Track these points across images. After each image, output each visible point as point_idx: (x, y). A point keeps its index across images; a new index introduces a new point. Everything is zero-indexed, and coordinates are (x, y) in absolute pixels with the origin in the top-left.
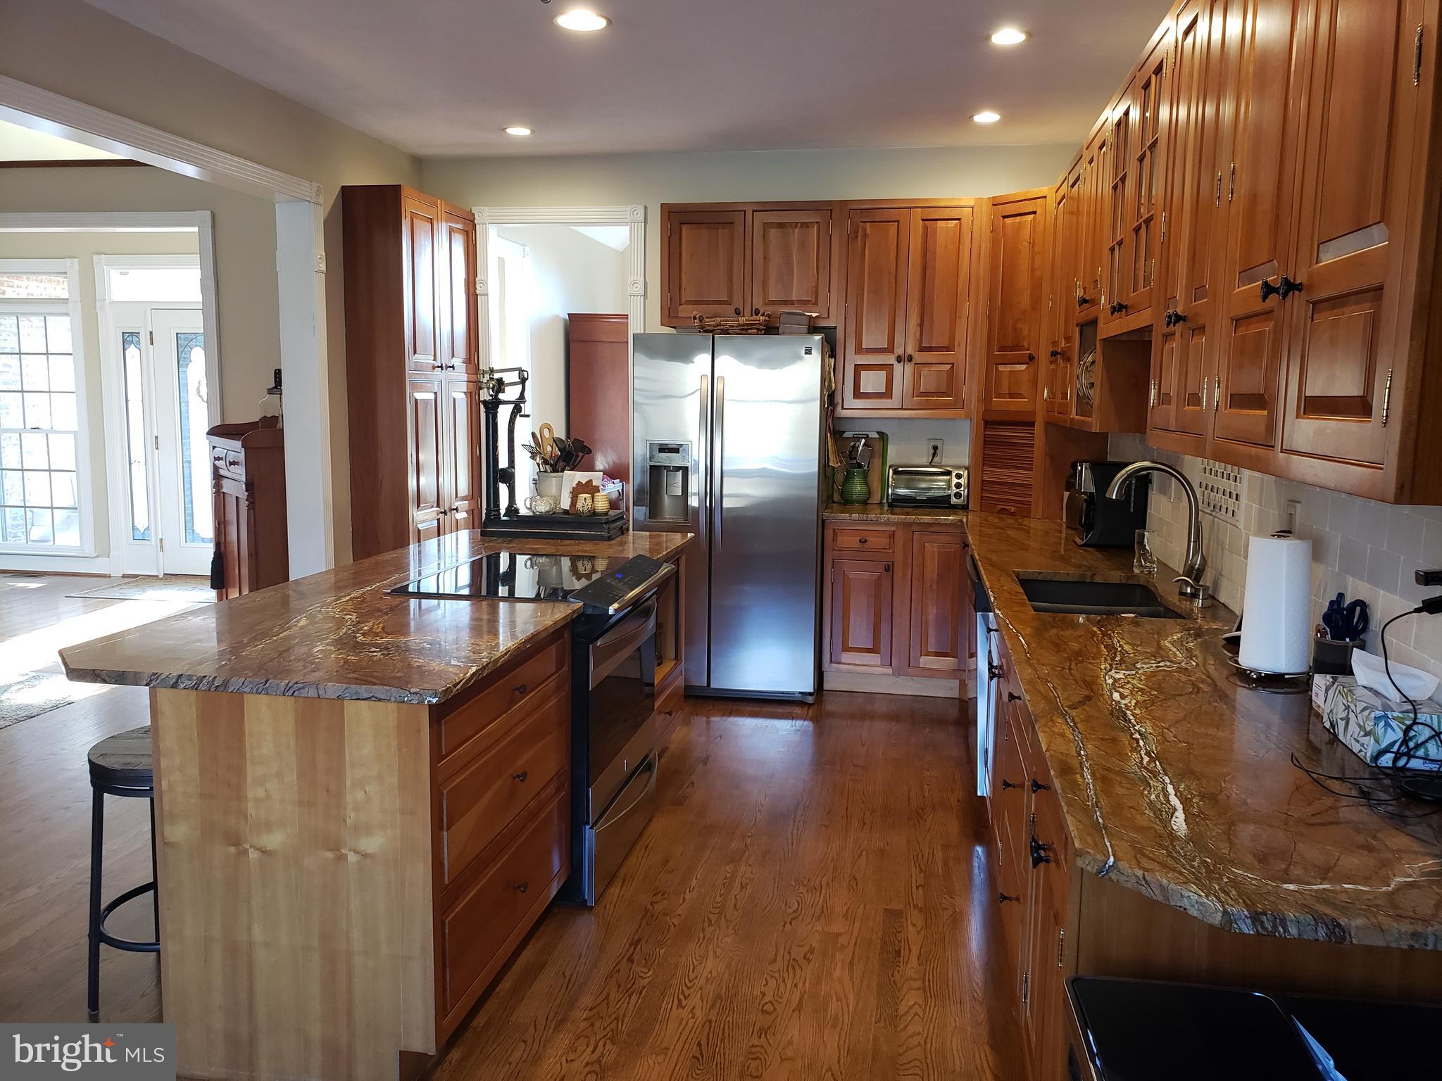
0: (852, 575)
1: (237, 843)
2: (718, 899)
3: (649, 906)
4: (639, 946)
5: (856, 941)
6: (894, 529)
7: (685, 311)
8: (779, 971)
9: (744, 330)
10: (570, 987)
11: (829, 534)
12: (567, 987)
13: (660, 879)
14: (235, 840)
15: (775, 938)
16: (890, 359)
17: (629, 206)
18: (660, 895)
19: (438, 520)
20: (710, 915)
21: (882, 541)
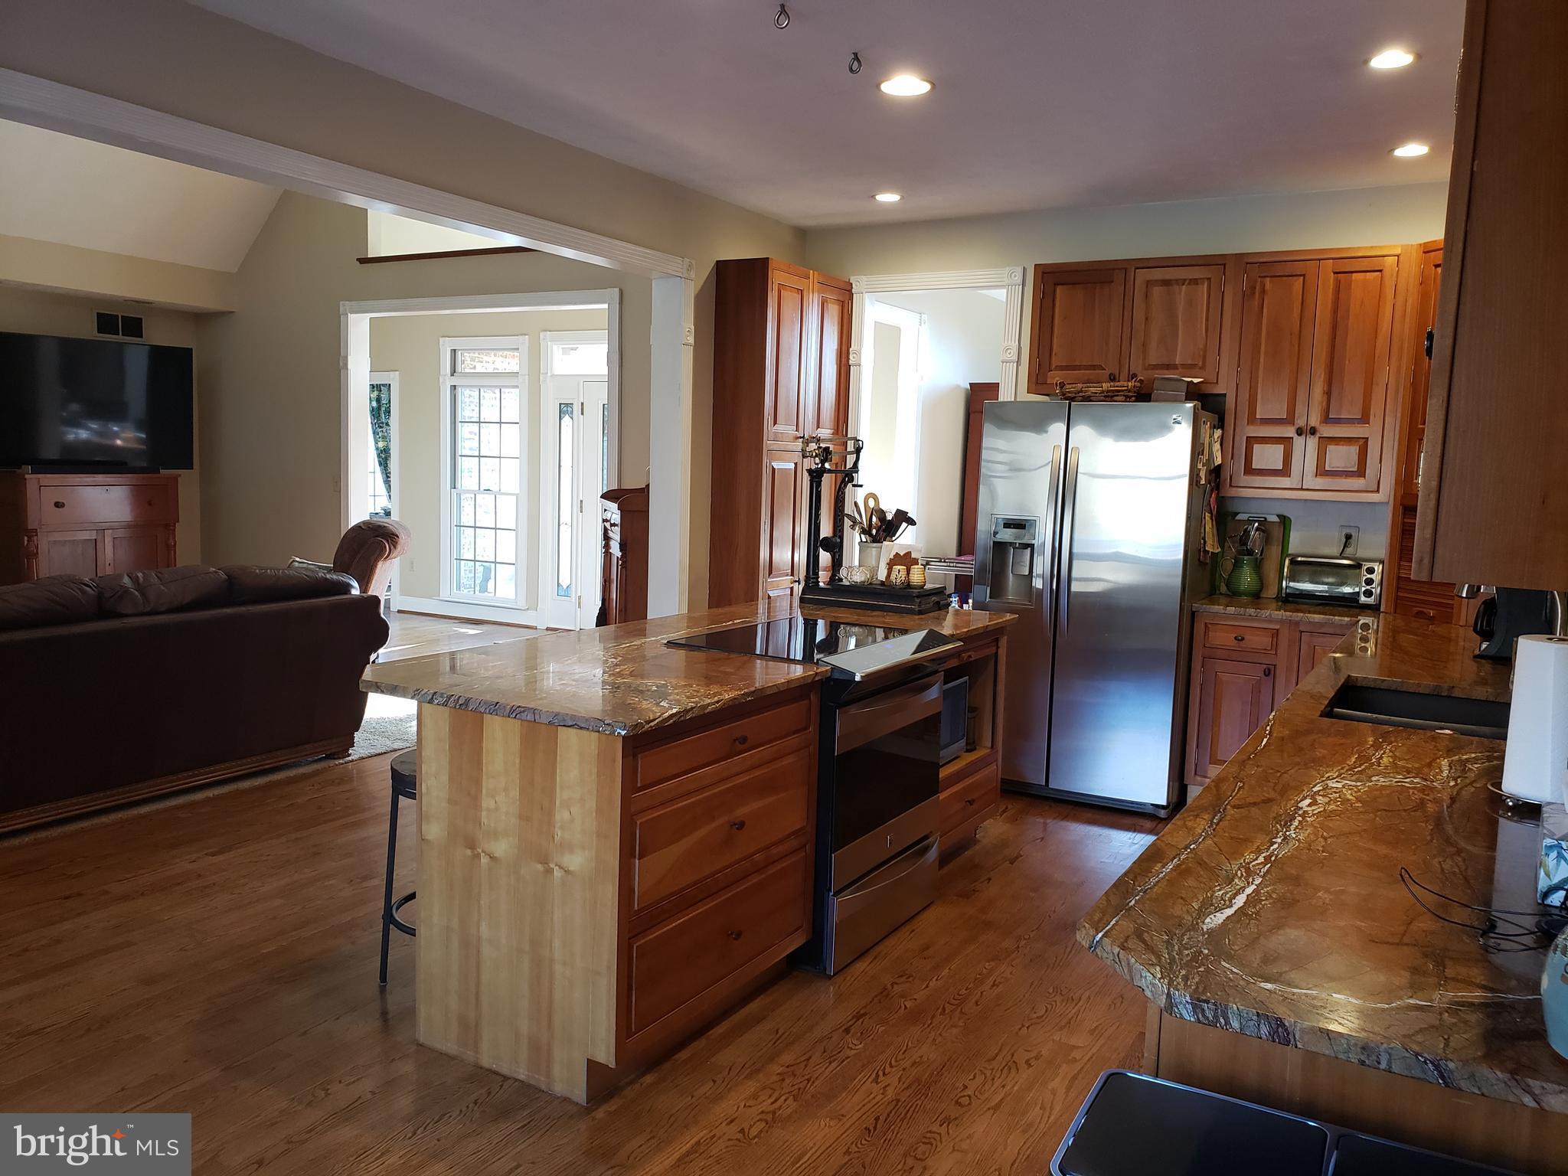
0: (1225, 677)
1: (472, 848)
2: (963, 991)
3: (889, 987)
4: (861, 1020)
5: (1092, 1057)
6: (1278, 627)
7: (1055, 377)
8: (993, 1069)
9: (1109, 397)
10: (776, 1045)
11: (1199, 628)
12: (775, 1043)
13: (911, 964)
14: (472, 845)
15: (1003, 1039)
16: (1289, 432)
17: (1007, 268)
18: (904, 978)
19: (792, 589)
20: (947, 1005)
21: (1264, 641)
